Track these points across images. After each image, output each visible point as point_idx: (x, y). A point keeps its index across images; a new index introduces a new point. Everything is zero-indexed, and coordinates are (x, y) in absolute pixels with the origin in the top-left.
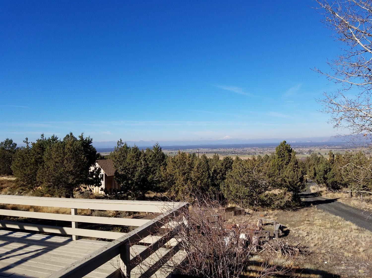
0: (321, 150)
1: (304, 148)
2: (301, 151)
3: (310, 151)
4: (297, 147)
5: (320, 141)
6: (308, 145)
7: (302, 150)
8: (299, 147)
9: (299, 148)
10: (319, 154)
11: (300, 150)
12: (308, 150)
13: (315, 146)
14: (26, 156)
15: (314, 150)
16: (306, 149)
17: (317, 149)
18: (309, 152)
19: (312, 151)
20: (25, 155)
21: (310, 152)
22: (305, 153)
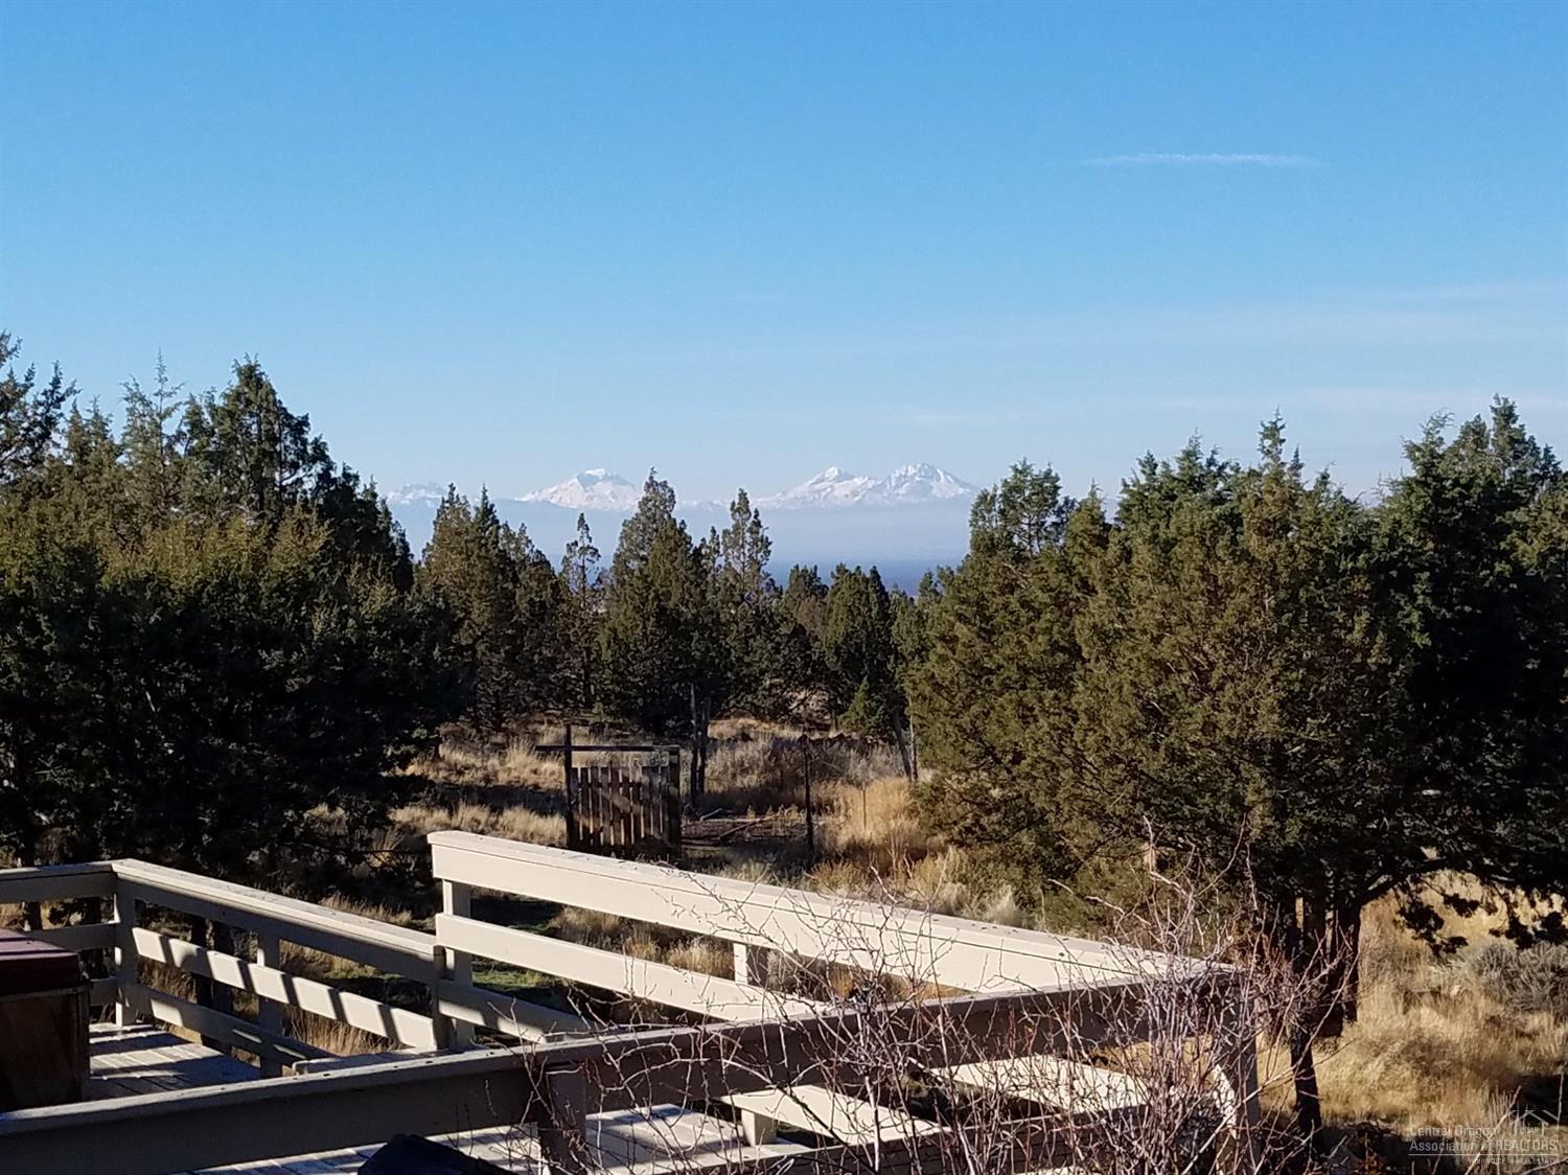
14: (1006, 606)
20: (1000, 600)
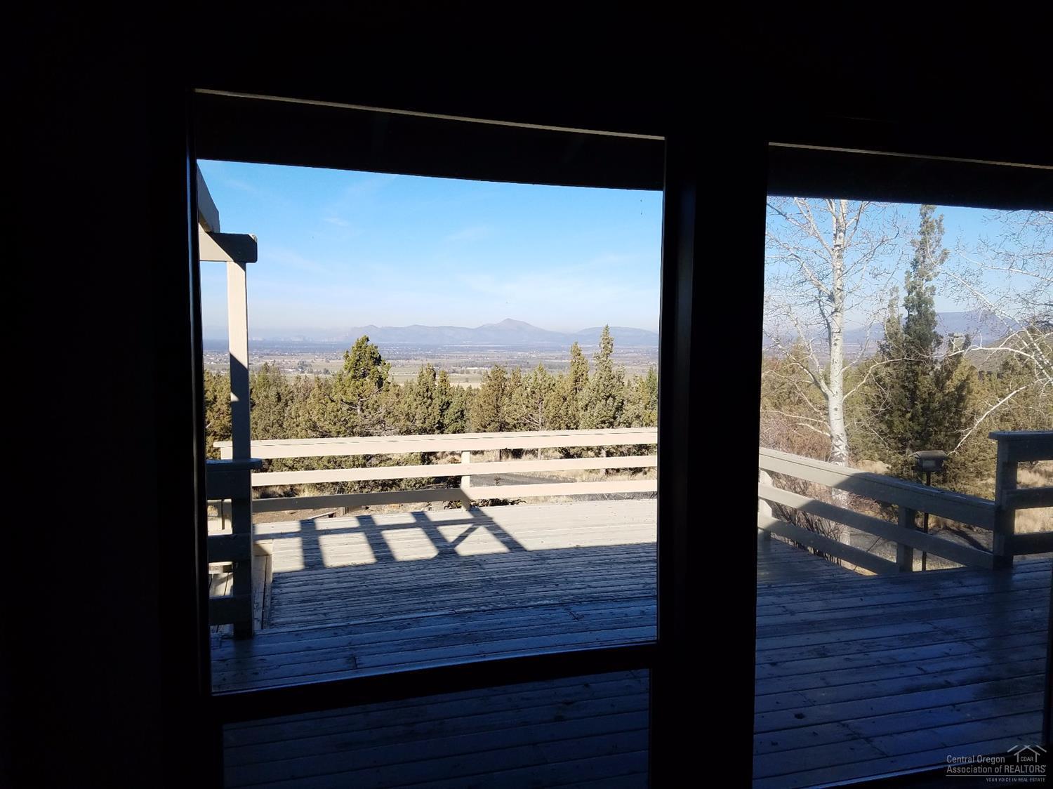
0: (329, 362)
1: (286, 357)
2: (279, 364)
3: (303, 366)
4: (268, 355)
5: (326, 340)
6: (295, 349)
7: (280, 361)
8: (272, 353)
9: (272, 355)
10: (327, 372)
11: (275, 361)
12: (297, 361)
13: (314, 353)
15: (312, 362)
16: (292, 361)
17: (319, 360)
18: (299, 367)
19: (307, 366)
21: (302, 368)
22: (290, 370)
